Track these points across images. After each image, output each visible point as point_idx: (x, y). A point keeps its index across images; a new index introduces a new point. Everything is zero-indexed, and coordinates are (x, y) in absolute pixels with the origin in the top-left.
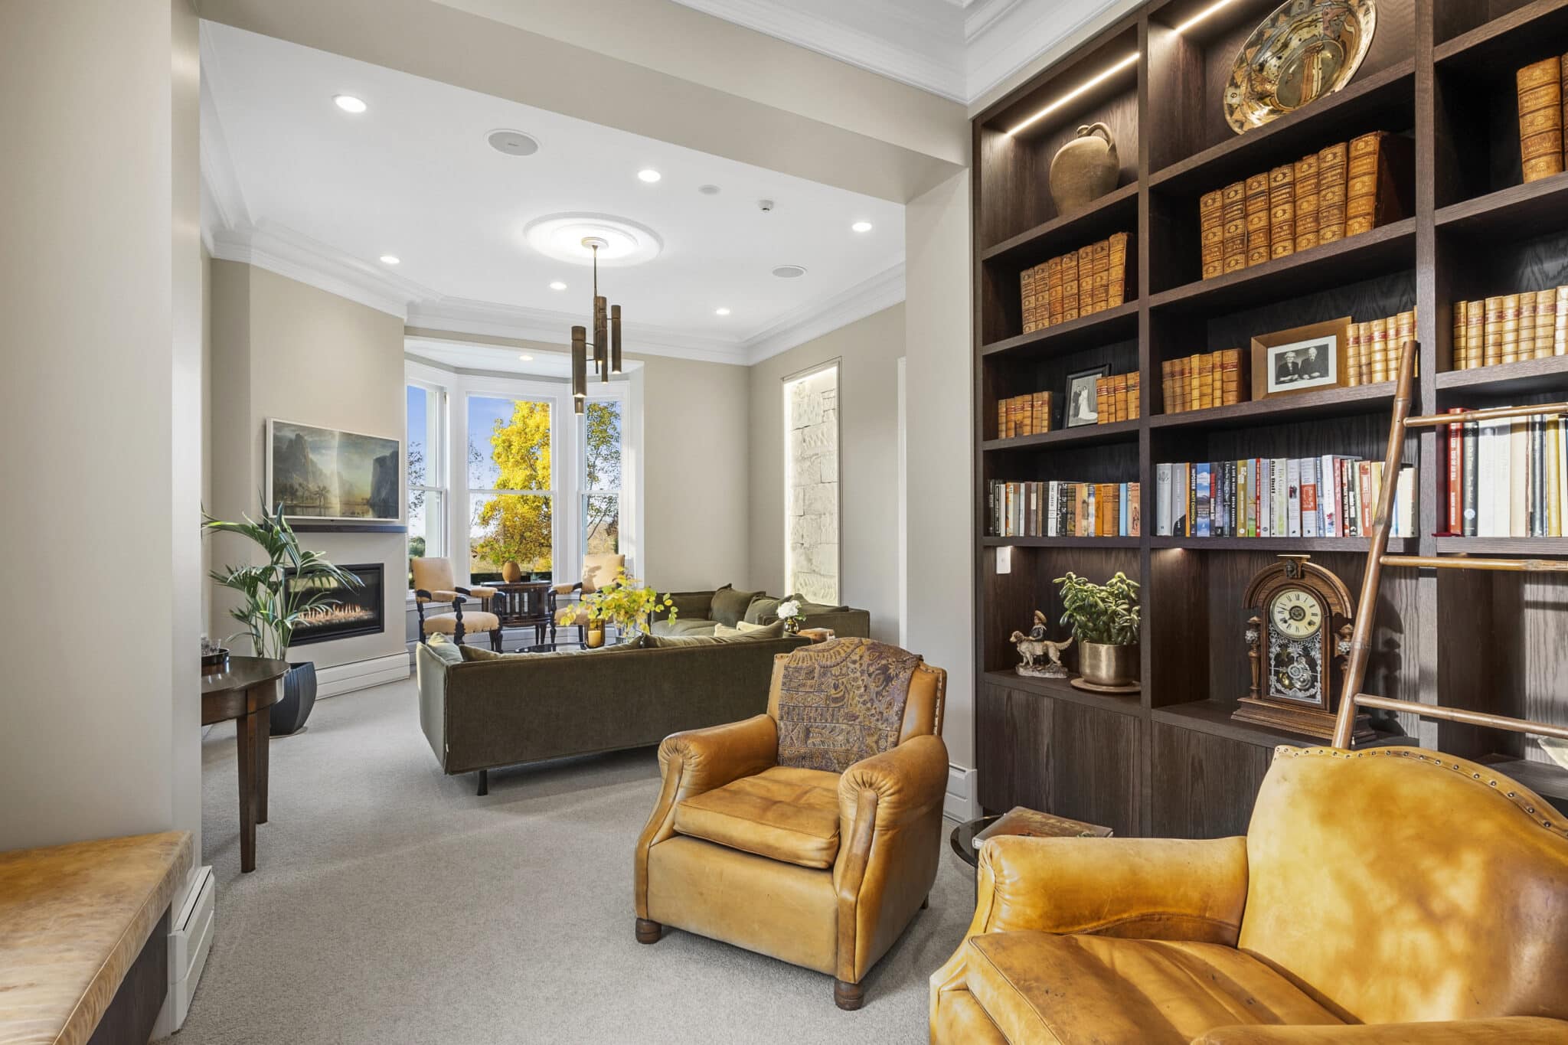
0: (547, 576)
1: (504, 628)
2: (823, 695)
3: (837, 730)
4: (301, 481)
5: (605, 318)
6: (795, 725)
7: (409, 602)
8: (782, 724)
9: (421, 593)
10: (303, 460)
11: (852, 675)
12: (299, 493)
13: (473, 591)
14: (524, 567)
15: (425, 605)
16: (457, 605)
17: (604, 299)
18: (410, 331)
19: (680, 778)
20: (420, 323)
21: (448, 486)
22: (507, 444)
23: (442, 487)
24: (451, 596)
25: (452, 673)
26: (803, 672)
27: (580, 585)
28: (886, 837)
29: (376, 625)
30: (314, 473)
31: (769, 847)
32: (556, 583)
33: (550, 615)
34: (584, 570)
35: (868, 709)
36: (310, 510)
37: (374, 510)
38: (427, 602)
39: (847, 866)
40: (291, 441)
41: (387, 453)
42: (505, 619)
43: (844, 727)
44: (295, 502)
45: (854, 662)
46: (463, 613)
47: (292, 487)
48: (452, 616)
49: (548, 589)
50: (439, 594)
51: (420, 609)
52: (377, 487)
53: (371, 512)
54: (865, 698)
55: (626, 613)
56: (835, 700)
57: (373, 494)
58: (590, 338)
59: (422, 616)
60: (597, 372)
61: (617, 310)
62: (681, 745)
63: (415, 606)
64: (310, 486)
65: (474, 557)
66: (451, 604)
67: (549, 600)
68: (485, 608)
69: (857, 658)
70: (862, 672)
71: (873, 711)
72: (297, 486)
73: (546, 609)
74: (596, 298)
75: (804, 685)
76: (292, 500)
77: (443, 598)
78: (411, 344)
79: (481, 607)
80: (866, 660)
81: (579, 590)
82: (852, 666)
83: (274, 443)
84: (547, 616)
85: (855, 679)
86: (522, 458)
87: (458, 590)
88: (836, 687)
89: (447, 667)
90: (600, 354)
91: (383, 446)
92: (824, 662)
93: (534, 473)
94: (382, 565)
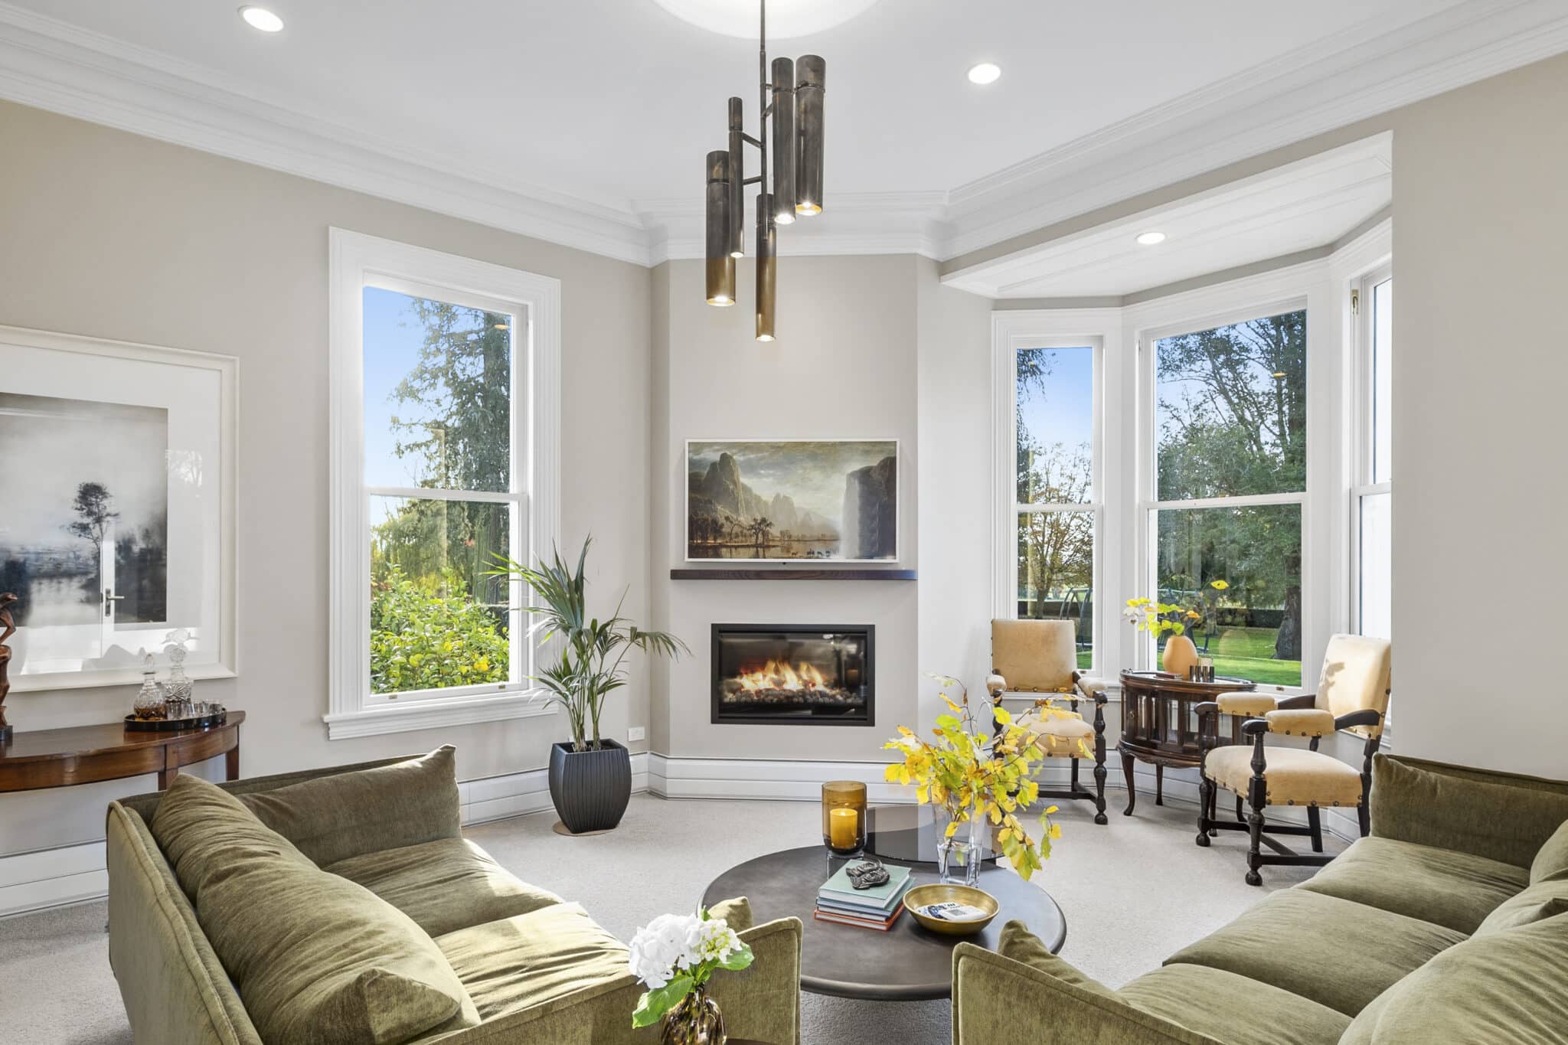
4: (728, 513)
10: (731, 487)
12: (726, 529)
29: (858, 713)
30: (748, 503)
36: (741, 550)
40: (713, 465)
41: (877, 460)
44: (719, 541)
47: (715, 522)
64: (741, 519)
72: (722, 520)
76: (715, 539)
83: (690, 469)
91: (867, 453)
94: (872, 627)
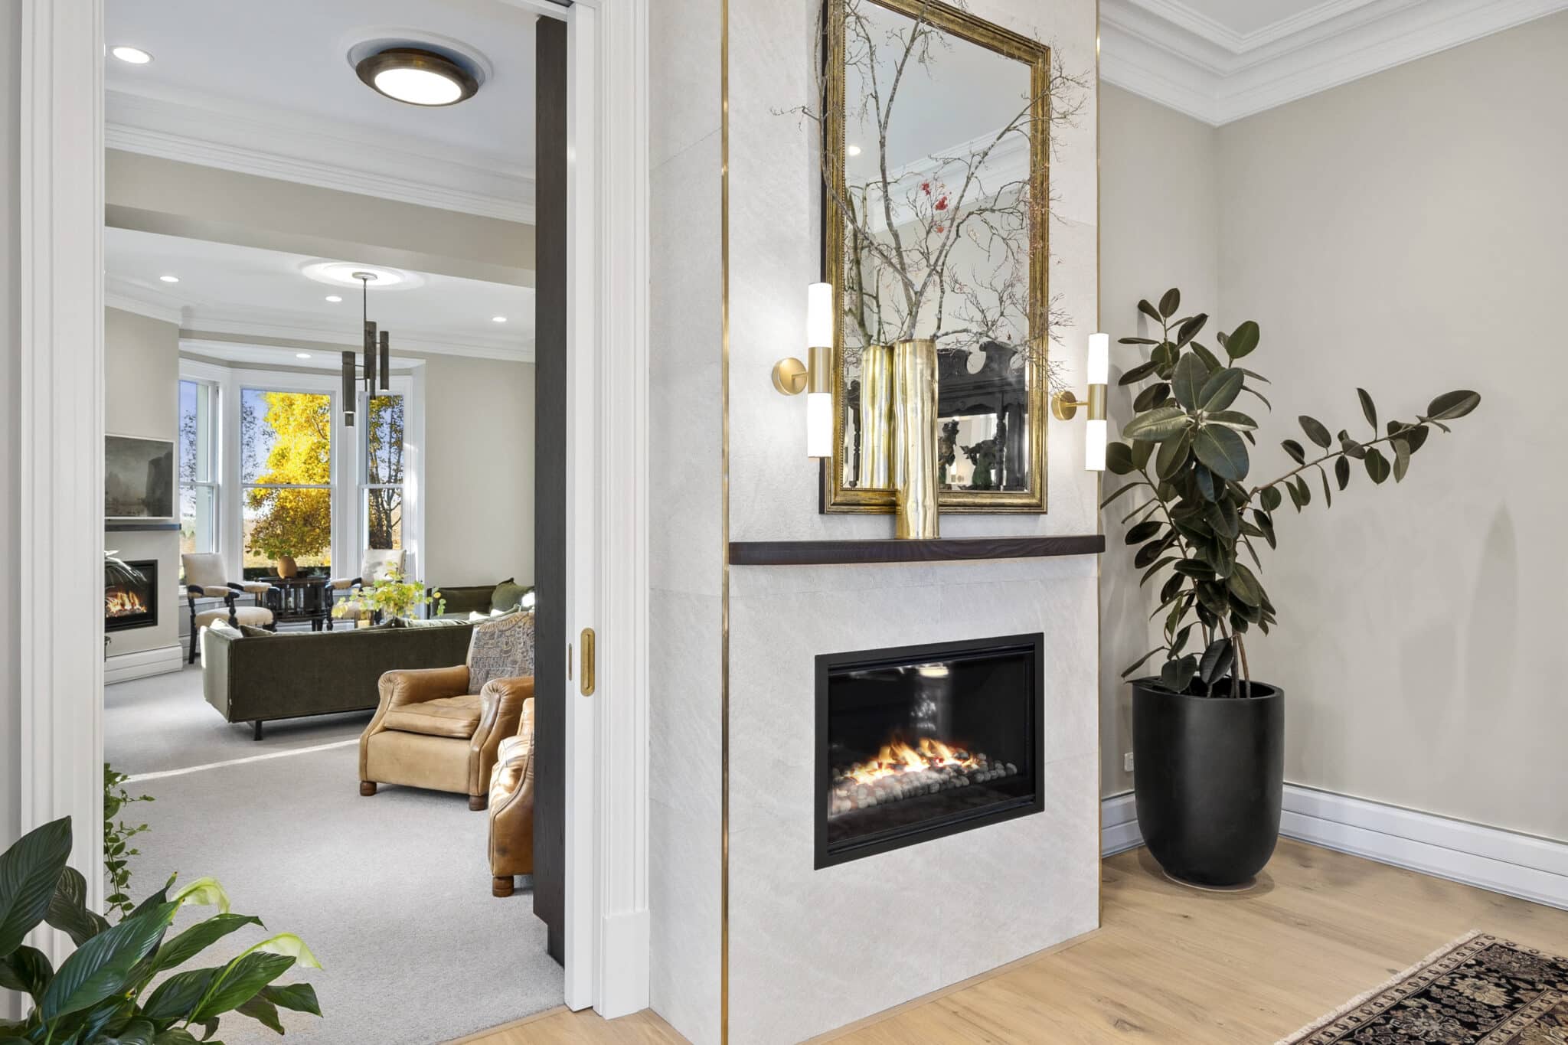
0: (326, 570)
1: (278, 622)
2: (498, 650)
3: (505, 672)
5: (374, 343)
6: (481, 670)
7: (181, 597)
8: (472, 670)
9: (192, 589)
11: (517, 635)
13: (247, 587)
14: (301, 562)
15: (197, 601)
16: (230, 600)
17: (374, 324)
18: (185, 334)
19: (391, 698)
20: (195, 325)
21: (220, 482)
22: (288, 402)
23: (214, 482)
24: (224, 591)
25: (235, 646)
26: (488, 635)
27: (359, 580)
28: (503, 719)
29: (149, 618)
31: (437, 728)
32: (333, 579)
33: (327, 611)
34: (364, 565)
35: (525, 657)
37: (149, 509)
38: (198, 597)
39: (479, 734)
41: (162, 454)
42: (280, 614)
43: (509, 669)
45: (520, 627)
46: (237, 608)
48: (226, 611)
49: (325, 584)
50: (212, 590)
51: (192, 604)
52: (153, 487)
53: (146, 512)
54: (524, 649)
55: (396, 604)
56: (506, 652)
57: (147, 493)
58: (360, 360)
59: (193, 611)
60: (366, 390)
61: (385, 335)
62: (392, 677)
63: (186, 602)
65: (248, 552)
66: (223, 599)
67: (326, 595)
68: (258, 603)
69: (522, 624)
70: (523, 634)
71: (527, 658)
73: (323, 604)
74: (366, 323)
75: (487, 643)
77: (216, 593)
78: (184, 345)
79: (254, 602)
80: (527, 625)
81: (359, 585)
82: (518, 629)
84: (323, 611)
85: (520, 638)
86: (308, 421)
87: (230, 585)
88: (507, 644)
89: (231, 641)
90: (369, 373)
91: (158, 448)
92: (501, 628)
93: (324, 441)
94: (156, 561)
